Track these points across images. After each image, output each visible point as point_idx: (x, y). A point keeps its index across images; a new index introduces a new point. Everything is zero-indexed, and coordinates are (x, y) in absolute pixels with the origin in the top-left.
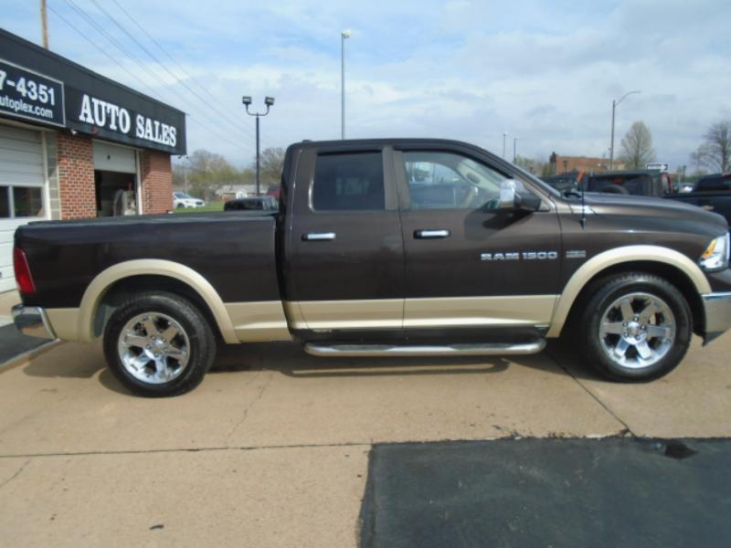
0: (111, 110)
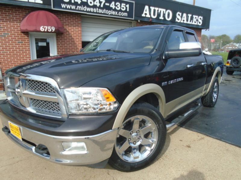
0: (161, 11)
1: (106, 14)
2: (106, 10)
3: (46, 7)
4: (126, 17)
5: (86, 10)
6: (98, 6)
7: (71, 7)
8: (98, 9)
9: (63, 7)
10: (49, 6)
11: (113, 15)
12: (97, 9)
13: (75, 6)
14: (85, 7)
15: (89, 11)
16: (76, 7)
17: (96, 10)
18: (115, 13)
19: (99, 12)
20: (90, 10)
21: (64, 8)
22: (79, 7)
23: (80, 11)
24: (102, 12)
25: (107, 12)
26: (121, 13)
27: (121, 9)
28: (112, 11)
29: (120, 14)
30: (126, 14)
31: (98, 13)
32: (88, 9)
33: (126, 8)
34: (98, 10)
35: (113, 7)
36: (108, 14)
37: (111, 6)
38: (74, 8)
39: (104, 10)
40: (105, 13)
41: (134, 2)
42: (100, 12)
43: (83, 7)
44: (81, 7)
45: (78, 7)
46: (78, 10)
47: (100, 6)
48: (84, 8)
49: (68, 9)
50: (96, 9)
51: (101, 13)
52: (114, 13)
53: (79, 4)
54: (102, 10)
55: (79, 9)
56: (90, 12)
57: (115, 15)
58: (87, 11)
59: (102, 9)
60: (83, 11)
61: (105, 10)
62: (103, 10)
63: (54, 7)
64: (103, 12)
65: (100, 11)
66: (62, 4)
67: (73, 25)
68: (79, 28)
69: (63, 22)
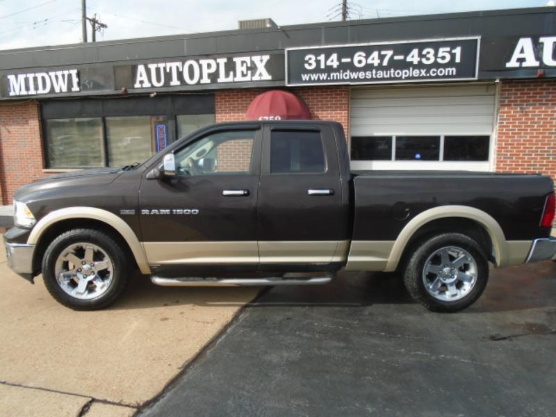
1: (395, 78)
2: (395, 70)
3: (278, 84)
4: (452, 76)
5: (348, 78)
6: (376, 64)
7: (319, 77)
8: (377, 71)
9: (304, 79)
10: (282, 82)
11: (413, 78)
12: (374, 72)
13: (326, 74)
14: (348, 73)
15: (356, 77)
16: (329, 76)
17: (372, 74)
18: (421, 73)
19: (378, 77)
20: (358, 76)
21: (306, 81)
22: (335, 74)
23: (337, 80)
24: (385, 76)
25: (398, 74)
26: (437, 70)
27: (436, 61)
28: (411, 69)
29: (434, 72)
30: (453, 70)
31: (377, 79)
32: (354, 75)
33: (453, 56)
34: (376, 74)
35: (416, 60)
36: (401, 77)
37: (409, 59)
38: (325, 79)
39: (390, 70)
40: (392, 76)
41: (478, 38)
42: (382, 76)
43: (343, 73)
44: (338, 74)
45: (332, 75)
46: (333, 81)
47: (380, 64)
48: (345, 74)
49: (314, 81)
50: (372, 71)
51: (384, 79)
52: (416, 73)
53: (335, 69)
54: (385, 72)
55: (335, 78)
56: (359, 79)
57: (419, 78)
58: (350, 80)
59: (387, 68)
60: (343, 80)
61: (392, 71)
62: (389, 72)
63: (289, 82)
64: (388, 76)
65: (381, 74)
66: (302, 75)
67: (330, 107)
68: (343, 112)
69: (312, 105)
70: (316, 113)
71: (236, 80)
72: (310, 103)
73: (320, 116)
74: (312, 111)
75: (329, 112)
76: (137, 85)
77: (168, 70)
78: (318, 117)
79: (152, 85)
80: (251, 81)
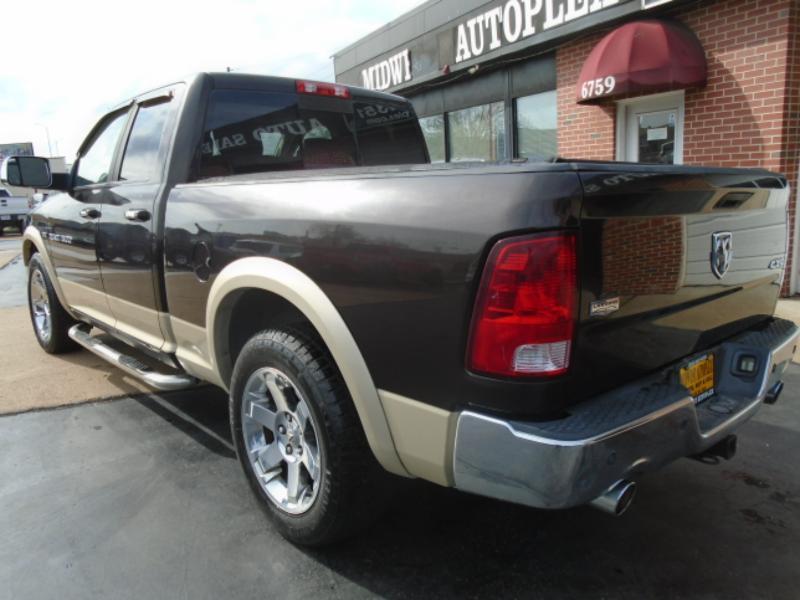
67: (747, 38)
68: (777, 43)
69: (710, 39)
70: (717, 56)
71: (569, 17)
72: (707, 37)
73: (724, 62)
74: (710, 54)
75: (745, 49)
76: (459, 59)
77: (487, 26)
78: (721, 65)
79: (472, 54)
80: (589, 14)
